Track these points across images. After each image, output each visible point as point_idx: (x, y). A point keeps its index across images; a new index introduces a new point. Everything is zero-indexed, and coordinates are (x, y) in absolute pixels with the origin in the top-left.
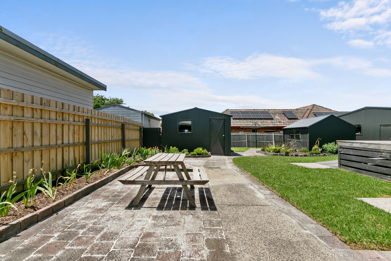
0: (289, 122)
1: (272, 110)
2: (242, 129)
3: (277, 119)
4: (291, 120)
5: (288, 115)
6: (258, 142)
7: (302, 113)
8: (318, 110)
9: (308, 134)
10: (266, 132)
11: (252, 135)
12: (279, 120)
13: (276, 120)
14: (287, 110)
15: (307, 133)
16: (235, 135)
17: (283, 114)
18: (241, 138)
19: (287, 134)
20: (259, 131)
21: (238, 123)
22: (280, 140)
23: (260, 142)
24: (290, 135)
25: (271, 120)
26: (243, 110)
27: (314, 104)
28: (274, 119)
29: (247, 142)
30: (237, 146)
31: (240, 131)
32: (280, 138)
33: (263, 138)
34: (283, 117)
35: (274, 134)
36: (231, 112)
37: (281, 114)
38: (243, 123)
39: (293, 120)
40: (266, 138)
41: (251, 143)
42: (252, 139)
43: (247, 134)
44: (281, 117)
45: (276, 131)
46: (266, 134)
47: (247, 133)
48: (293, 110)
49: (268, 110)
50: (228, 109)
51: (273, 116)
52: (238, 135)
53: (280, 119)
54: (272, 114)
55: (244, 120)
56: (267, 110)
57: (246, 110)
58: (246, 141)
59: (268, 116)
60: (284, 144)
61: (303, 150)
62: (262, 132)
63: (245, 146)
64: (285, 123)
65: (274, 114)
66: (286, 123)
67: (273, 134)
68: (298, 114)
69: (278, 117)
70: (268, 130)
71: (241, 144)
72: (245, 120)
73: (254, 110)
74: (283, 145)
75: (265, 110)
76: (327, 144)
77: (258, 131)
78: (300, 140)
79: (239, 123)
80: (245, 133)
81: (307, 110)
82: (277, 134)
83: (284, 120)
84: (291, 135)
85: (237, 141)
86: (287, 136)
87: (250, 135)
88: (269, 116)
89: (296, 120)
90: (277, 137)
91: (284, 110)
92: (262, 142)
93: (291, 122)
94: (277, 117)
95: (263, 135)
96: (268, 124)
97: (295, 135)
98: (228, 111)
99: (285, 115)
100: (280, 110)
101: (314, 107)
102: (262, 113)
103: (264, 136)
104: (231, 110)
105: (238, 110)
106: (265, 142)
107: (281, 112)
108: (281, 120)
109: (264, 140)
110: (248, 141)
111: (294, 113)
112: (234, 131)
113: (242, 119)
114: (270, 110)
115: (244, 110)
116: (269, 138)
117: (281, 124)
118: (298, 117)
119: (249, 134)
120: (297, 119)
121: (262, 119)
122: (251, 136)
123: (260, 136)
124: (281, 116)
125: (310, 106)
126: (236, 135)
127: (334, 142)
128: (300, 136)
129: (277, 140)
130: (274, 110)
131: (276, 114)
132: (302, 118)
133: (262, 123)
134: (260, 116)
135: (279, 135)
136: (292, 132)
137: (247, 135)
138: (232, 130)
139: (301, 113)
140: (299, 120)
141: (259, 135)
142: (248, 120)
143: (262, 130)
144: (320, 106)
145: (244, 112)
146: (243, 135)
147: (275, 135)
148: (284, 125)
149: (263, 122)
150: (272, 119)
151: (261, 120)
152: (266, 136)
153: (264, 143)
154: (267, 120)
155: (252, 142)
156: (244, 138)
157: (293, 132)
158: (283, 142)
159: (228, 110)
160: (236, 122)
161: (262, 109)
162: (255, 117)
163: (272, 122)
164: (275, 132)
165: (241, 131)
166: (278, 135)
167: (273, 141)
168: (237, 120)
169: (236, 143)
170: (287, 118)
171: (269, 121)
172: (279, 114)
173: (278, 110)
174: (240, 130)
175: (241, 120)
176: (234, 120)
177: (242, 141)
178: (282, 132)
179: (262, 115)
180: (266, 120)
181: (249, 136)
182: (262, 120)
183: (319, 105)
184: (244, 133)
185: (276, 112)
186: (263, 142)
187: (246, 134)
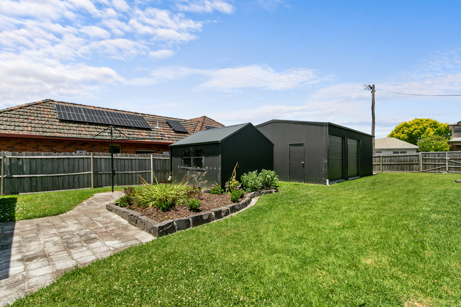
0: (176, 136)
1: (149, 115)
2: (83, 145)
3: (157, 130)
4: (179, 134)
5: (174, 126)
6: (117, 174)
7: (192, 126)
8: (210, 124)
9: (220, 155)
10: (137, 153)
11: (106, 158)
12: (160, 133)
13: (155, 132)
14: (171, 119)
15: (217, 155)
16: (60, 158)
17: (166, 124)
18: (77, 167)
19: (177, 156)
20: (125, 150)
21: (72, 132)
22: (163, 168)
23: (125, 174)
24: (182, 158)
25: (148, 131)
26: (90, 106)
27: (204, 116)
28: (153, 129)
29: (94, 174)
30: (66, 185)
31: (78, 149)
32: (163, 165)
33: (132, 166)
34: (167, 129)
35: (154, 156)
36: (57, 106)
37: (163, 124)
38: (87, 133)
39: (182, 134)
40: (137, 165)
41: (103, 176)
42: (106, 168)
43: (95, 157)
44: (165, 128)
45: (156, 151)
46: (137, 157)
47: (94, 155)
48: (180, 120)
49: (142, 114)
50: (52, 99)
51: (152, 125)
52: (68, 158)
53: (162, 130)
54: (149, 121)
55: (91, 126)
56: (140, 115)
57: (99, 109)
58: (92, 172)
59: (142, 124)
60: (171, 175)
61: (214, 190)
62: (130, 154)
63: (89, 186)
64: (171, 139)
65: (153, 122)
66: (173, 139)
67: (151, 156)
68: (187, 127)
69: (160, 128)
70: (142, 149)
71: (75, 180)
72: (94, 126)
73: (115, 110)
74: (170, 177)
75: (136, 113)
76: (247, 173)
77: (123, 151)
78: (202, 168)
79: (75, 132)
80: (90, 155)
81: (197, 123)
82: (159, 157)
83: (169, 133)
84: (184, 159)
85: (64, 173)
86: (178, 160)
87: (101, 158)
88: (145, 124)
89: (186, 135)
90: (159, 162)
91: (167, 118)
92: (130, 172)
93: (179, 137)
94: (157, 127)
95: (131, 159)
96: (141, 137)
97: (193, 158)
98: (50, 102)
99: (170, 126)
100: (162, 118)
101: (206, 120)
102: (132, 118)
103: (134, 161)
104: (60, 102)
105: (78, 106)
106: (136, 173)
107: (163, 120)
108: (164, 133)
109: (134, 168)
110: (96, 173)
111: (182, 124)
112: (62, 149)
113: (86, 122)
114: (147, 116)
115: (92, 108)
116: (143, 165)
117: (165, 138)
118: (189, 131)
119: (99, 157)
120: (187, 133)
121: (130, 128)
122: (103, 162)
123: (126, 161)
124: (164, 126)
125: (200, 118)
126: (64, 158)
127: (257, 171)
128: (203, 161)
129: (159, 168)
130: (153, 116)
131: (156, 122)
132: (193, 132)
133: (130, 135)
134: (126, 123)
135: (163, 158)
136: (187, 152)
137: (93, 158)
138: (55, 146)
139: (190, 125)
140: (189, 134)
141: (122, 159)
142: (99, 127)
143: (130, 148)
144: (212, 120)
145: (92, 110)
146: (83, 158)
147: (154, 158)
148: (170, 142)
149: (133, 133)
150: (150, 129)
151: (128, 130)
152: (137, 161)
153: (134, 176)
154: (140, 131)
155: (106, 174)
156: (86, 165)
157: (189, 153)
158: (170, 171)
159: (53, 101)
160: (67, 128)
161: (131, 111)
162: (116, 122)
163: (150, 134)
164: (154, 152)
165: (82, 149)
166: (160, 159)
167: (152, 171)
168: (71, 125)
169: (61, 179)
170: (173, 130)
171: (144, 133)
172: (161, 123)
173: (158, 117)
174: (77, 147)
175: (82, 126)
176: (61, 124)
177: (79, 172)
178: (167, 153)
179: (131, 121)
180: (138, 131)
181: (99, 161)
182: (130, 130)
183: (210, 118)
184: (86, 155)
185: (155, 119)
186: (132, 173)
187: (91, 157)
